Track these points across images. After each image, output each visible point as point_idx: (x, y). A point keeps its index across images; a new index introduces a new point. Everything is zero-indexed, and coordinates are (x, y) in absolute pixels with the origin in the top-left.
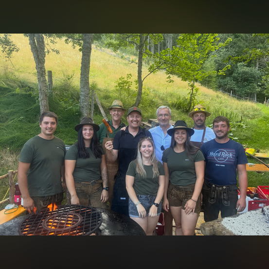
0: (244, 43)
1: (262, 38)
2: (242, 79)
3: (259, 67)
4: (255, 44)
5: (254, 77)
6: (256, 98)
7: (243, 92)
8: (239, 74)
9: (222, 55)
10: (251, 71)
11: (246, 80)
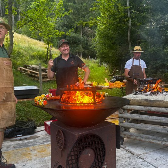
0: (72, 16)
1: (83, 14)
2: (72, 42)
3: (82, 34)
4: (79, 18)
5: (80, 41)
6: (81, 56)
7: (74, 51)
8: (71, 38)
9: (58, 22)
10: (78, 37)
11: (75, 43)
